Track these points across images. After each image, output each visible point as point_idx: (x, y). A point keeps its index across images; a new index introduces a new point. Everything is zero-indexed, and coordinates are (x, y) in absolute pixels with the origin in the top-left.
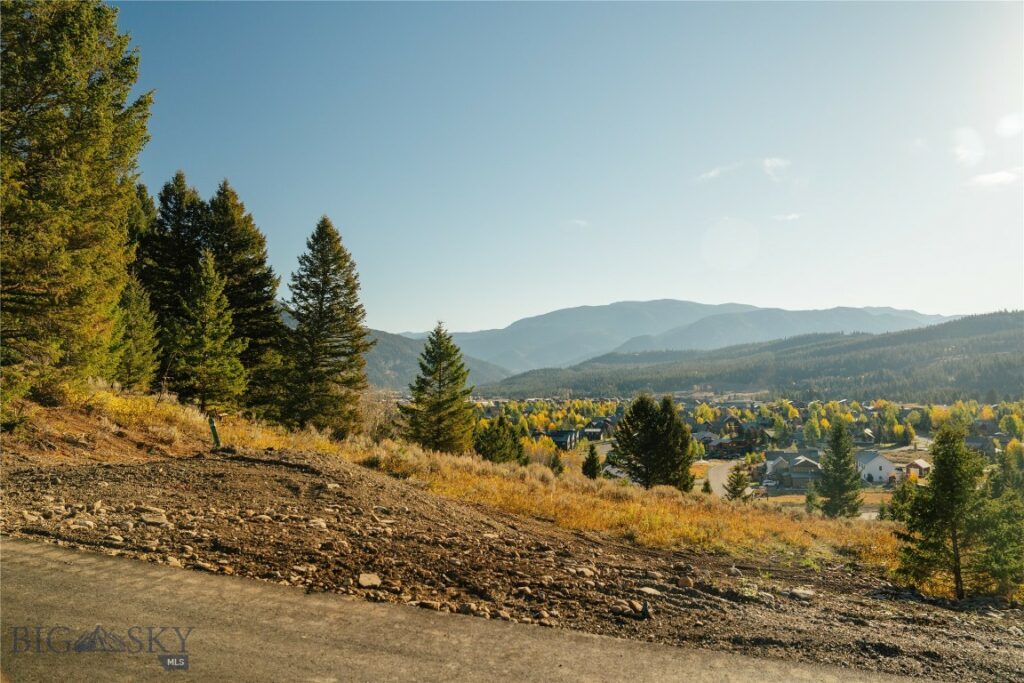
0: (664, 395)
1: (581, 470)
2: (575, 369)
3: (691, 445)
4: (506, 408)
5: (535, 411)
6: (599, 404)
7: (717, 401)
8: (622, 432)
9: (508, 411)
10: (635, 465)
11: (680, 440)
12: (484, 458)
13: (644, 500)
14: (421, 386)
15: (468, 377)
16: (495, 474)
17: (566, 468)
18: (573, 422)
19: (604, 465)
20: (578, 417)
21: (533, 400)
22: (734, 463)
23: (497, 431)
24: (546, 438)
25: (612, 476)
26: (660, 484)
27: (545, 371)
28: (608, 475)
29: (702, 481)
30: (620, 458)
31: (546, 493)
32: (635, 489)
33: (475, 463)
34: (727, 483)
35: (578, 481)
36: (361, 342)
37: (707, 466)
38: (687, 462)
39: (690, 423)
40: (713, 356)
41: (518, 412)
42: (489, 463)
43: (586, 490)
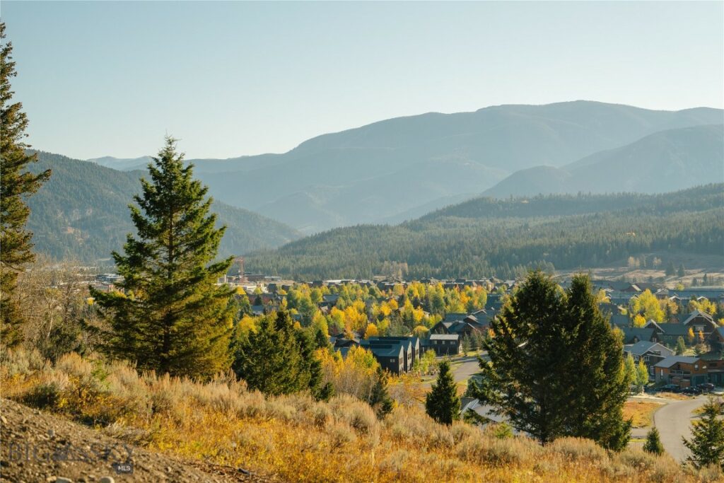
0: (572, 275)
1: (424, 410)
2: (414, 226)
3: (623, 366)
4: (289, 297)
5: (341, 302)
6: (456, 290)
7: (671, 286)
8: (499, 340)
9: (292, 303)
10: (521, 401)
11: (604, 356)
12: (251, 387)
13: (540, 464)
14: (136, 256)
15: (222, 241)
16: (270, 415)
17: (396, 403)
18: (409, 322)
19: (465, 400)
20: (419, 314)
21: (337, 281)
22: (703, 400)
23: (274, 338)
24: (361, 350)
25: (480, 420)
26: (567, 434)
27: (360, 229)
28: (473, 417)
29: (645, 432)
30: (495, 387)
31: (363, 448)
32: (522, 444)
33: (235, 396)
34: (690, 437)
35: (420, 427)
36: (18, 173)
37: (654, 405)
38: (617, 395)
39: (620, 326)
40: (662, 205)
41: (310, 304)
42: (259, 395)
43: (434, 445)
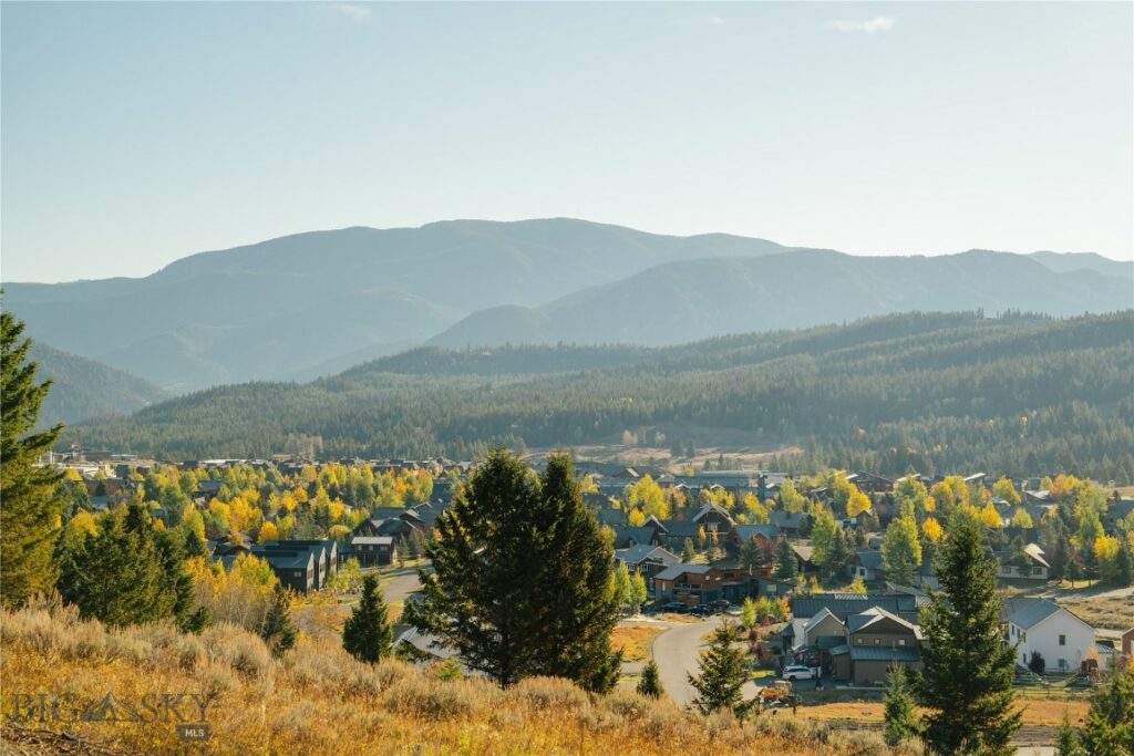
0: (550, 454)
1: (340, 641)
2: (331, 385)
3: (613, 576)
4: (148, 484)
5: (225, 491)
6: (389, 475)
7: (677, 470)
8: (447, 544)
9: (152, 492)
10: (475, 629)
11: (588, 566)
12: (85, 615)
13: (499, 713)
15: (45, 403)
16: (113, 654)
17: (302, 634)
18: (323, 519)
19: (399, 629)
20: (337, 508)
21: (220, 462)
22: (715, 622)
23: (123, 543)
24: (252, 560)
25: (419, 655)
26: (536, 673)
27: (254, 388)
28: (410, 653)
29: (639, 667)
30: (441, 609)
31: (250, 699)
32: (475, 688)
33: (59, 628)
34: (697, 673)
35: (333, 668)
37: (651, 630)
38: (603, 618)
39: (611, 524)
40: (669, 361)
41: (179, 493)
42: (97, 626)
43: (352, 692)
